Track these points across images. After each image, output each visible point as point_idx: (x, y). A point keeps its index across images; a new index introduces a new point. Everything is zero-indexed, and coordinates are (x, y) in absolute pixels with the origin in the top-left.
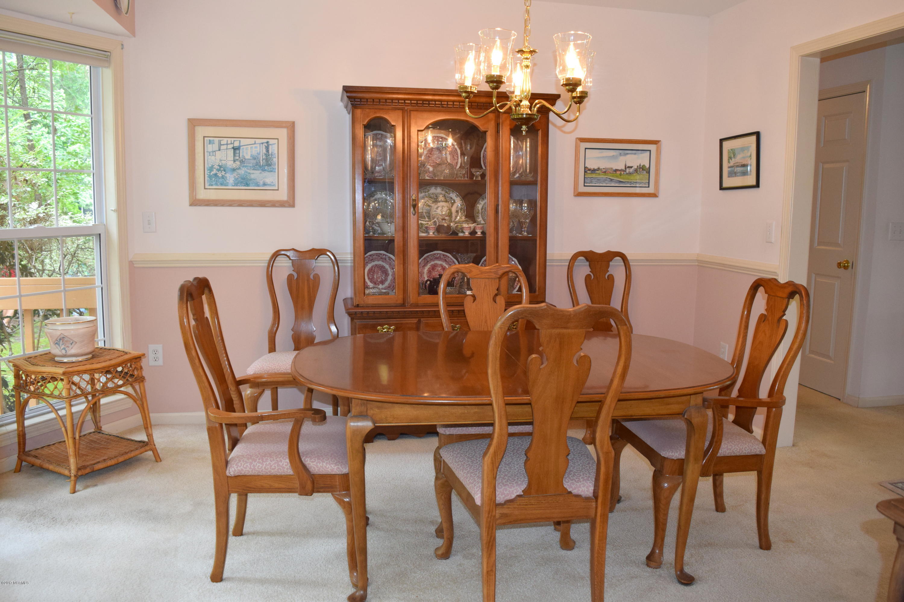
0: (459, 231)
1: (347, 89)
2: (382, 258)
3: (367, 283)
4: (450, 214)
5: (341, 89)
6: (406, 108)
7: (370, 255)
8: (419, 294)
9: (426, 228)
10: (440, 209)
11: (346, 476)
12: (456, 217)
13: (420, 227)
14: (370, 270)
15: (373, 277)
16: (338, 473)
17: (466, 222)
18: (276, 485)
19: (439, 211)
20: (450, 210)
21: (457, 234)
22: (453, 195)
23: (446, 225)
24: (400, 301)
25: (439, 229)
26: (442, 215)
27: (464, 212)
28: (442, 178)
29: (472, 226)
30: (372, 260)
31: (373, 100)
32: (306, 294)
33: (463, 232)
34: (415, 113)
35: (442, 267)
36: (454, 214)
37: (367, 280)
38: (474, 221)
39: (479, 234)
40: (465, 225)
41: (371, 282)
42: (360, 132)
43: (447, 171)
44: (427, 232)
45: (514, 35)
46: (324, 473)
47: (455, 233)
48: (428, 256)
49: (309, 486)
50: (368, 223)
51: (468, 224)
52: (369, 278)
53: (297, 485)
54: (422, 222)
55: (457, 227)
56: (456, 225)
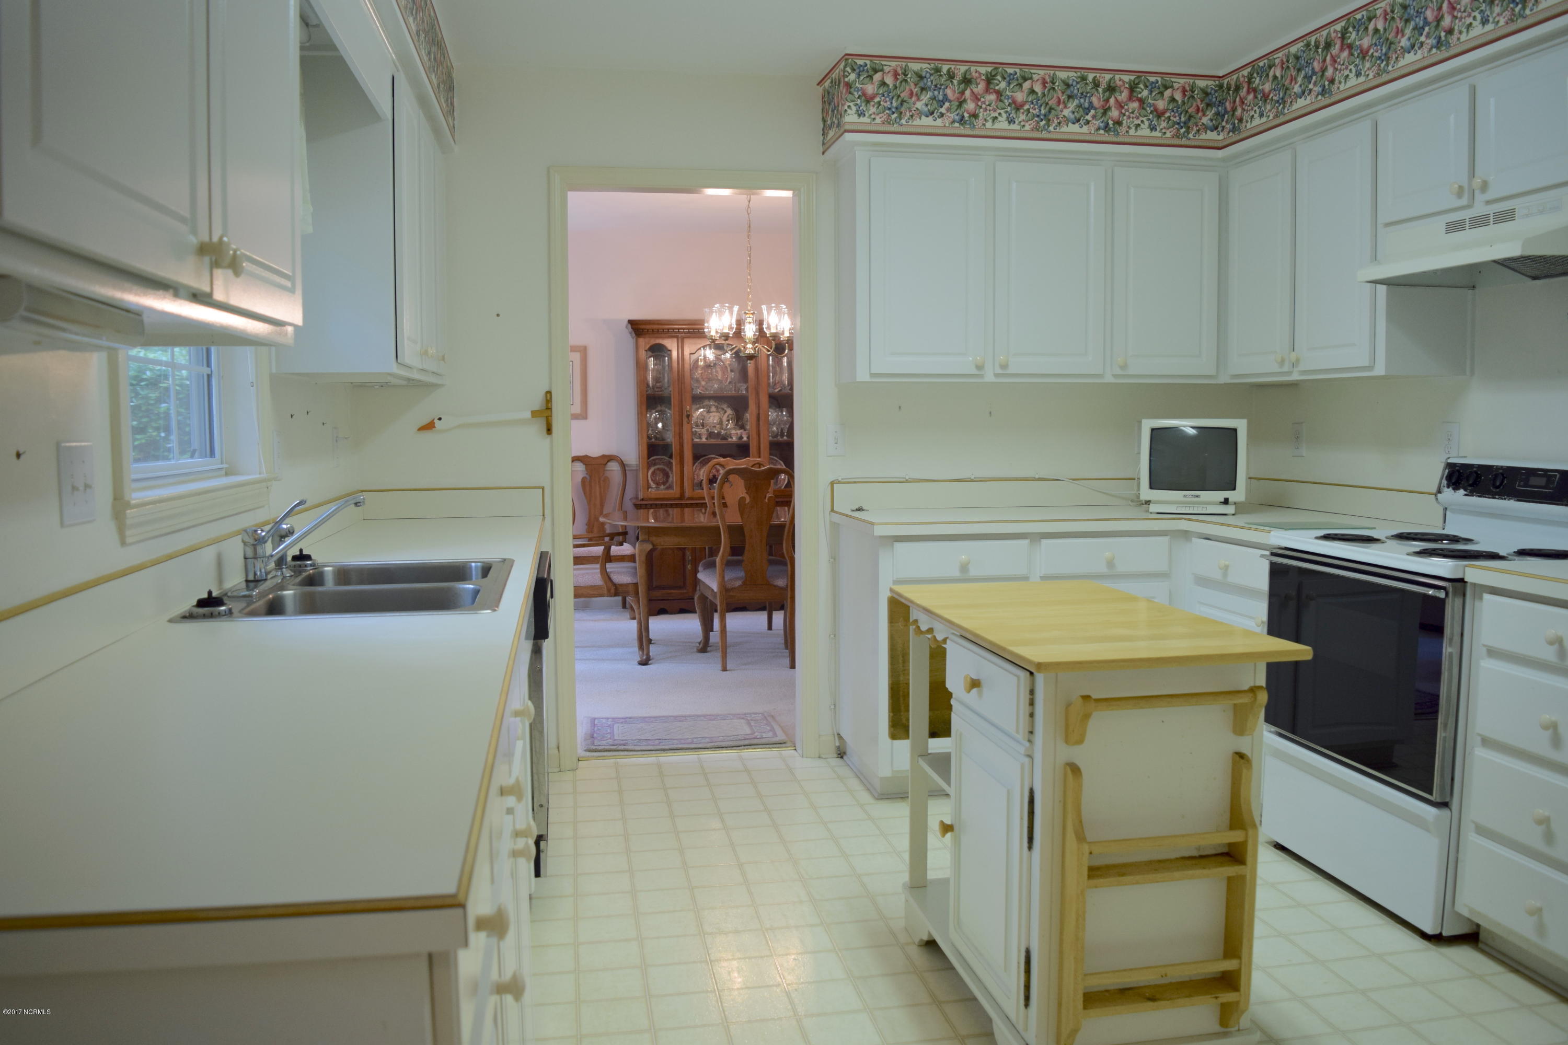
0: (728, 436)
1: (631, 322)
2: (663, 462)
3: (650, 484)
4: (721, 423)
5: (626, 322)
6: (680, 335)
7: (653, 460)
8: (694, 489)
9: (700, 434)
10: (712, 418)
11: (636, 585)
12: (727, 425)
13: (694, 434)
14: (653, 473)
15: (656, 479)
16: (631, 582)
17: (734, 429)
18: (592, 593)
19: (711, 420)
20: (721, 419)
21: (727, 439)
22: (725, 406)
23: (716, 432)
24: (678, 496)
25: (711, 435)
26: (713, 423)
27: (734, 421)
28: (712, 392)
29: (739, 432)
30: (655, 464)
31: (653, 330)
32: (598, 494)
33: (732, 438)
34: (688, 339)
35: (716, 469)
36: (725, 423)
37: (650, 479)
38: (742, 427)
39: (745, 439)
40: (733, 432)
41: (654, 483)
42: (643, 354)
43: (716, 386)
44: (700, 438)
45: (736, 308)
46: (622, 583)
47: (724, 438)
48: (703, 460)
49: (613, 591)
50: (650, 432)
51: (736, 430)
52: (652, 480)
53: (606, 592)
54: (696, 430)
55: (726, 433)
56: (726, 431)
